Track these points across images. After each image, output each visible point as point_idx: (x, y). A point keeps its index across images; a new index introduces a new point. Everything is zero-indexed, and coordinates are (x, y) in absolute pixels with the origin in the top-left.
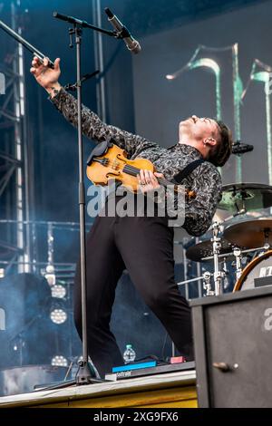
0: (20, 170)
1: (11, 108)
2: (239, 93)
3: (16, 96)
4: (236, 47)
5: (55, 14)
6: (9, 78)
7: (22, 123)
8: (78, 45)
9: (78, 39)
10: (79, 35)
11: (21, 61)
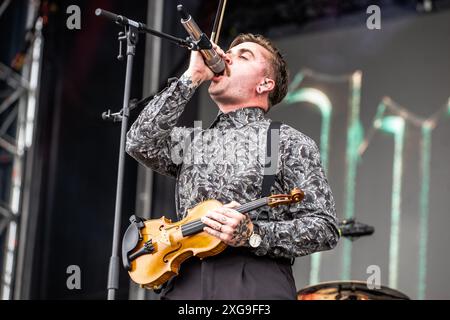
0: (13, 228)
1: (12, 134)
2: (356, 143)
3: (21, 117)
4: (357, 79)
5: (98, 12)
6: (13, 90)
7: (24, 158)
8: (129, 58)
9: (130, 49)
10: (132, 43)
11: (35, 68)
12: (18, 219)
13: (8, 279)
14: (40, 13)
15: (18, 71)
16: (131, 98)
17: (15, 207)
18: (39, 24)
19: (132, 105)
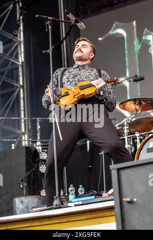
0: (22, 90)
2: (137, 47)
3: (19, 51)
5: (37, 16)
6: (16, 42)
7: (22, 65)
8: (50, 30)
9: (50, 27)
10: (50, 25)
11: (22, 33)
12: (23, 87)
13: (22, 108)
14: (21, 15)
15: (16, 36)
16: (52, 45)
17: (21, 83)
18: (21, 18)
19: (53, 47)
